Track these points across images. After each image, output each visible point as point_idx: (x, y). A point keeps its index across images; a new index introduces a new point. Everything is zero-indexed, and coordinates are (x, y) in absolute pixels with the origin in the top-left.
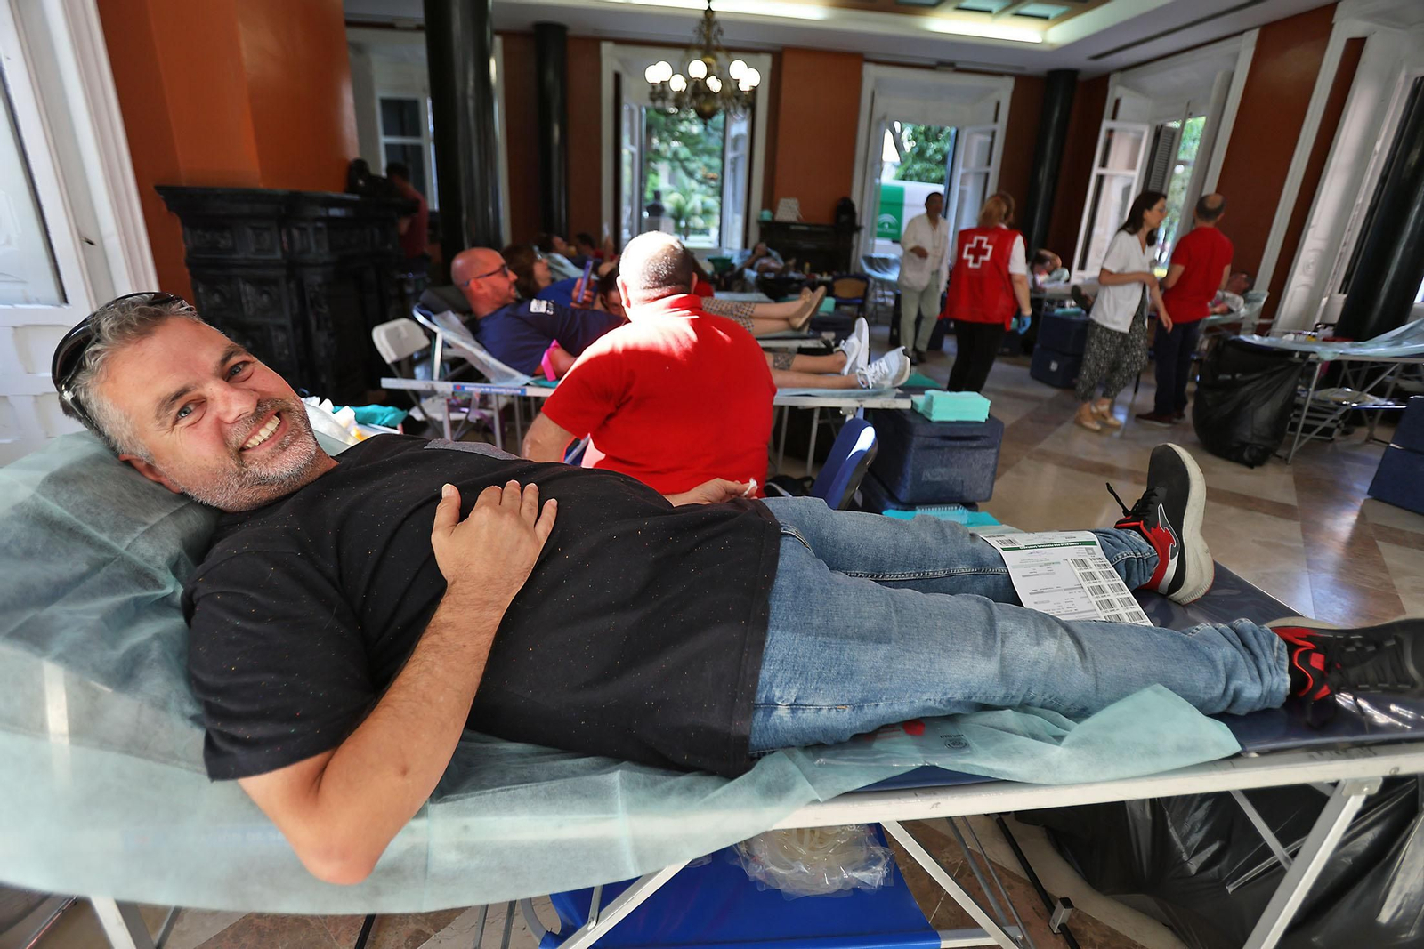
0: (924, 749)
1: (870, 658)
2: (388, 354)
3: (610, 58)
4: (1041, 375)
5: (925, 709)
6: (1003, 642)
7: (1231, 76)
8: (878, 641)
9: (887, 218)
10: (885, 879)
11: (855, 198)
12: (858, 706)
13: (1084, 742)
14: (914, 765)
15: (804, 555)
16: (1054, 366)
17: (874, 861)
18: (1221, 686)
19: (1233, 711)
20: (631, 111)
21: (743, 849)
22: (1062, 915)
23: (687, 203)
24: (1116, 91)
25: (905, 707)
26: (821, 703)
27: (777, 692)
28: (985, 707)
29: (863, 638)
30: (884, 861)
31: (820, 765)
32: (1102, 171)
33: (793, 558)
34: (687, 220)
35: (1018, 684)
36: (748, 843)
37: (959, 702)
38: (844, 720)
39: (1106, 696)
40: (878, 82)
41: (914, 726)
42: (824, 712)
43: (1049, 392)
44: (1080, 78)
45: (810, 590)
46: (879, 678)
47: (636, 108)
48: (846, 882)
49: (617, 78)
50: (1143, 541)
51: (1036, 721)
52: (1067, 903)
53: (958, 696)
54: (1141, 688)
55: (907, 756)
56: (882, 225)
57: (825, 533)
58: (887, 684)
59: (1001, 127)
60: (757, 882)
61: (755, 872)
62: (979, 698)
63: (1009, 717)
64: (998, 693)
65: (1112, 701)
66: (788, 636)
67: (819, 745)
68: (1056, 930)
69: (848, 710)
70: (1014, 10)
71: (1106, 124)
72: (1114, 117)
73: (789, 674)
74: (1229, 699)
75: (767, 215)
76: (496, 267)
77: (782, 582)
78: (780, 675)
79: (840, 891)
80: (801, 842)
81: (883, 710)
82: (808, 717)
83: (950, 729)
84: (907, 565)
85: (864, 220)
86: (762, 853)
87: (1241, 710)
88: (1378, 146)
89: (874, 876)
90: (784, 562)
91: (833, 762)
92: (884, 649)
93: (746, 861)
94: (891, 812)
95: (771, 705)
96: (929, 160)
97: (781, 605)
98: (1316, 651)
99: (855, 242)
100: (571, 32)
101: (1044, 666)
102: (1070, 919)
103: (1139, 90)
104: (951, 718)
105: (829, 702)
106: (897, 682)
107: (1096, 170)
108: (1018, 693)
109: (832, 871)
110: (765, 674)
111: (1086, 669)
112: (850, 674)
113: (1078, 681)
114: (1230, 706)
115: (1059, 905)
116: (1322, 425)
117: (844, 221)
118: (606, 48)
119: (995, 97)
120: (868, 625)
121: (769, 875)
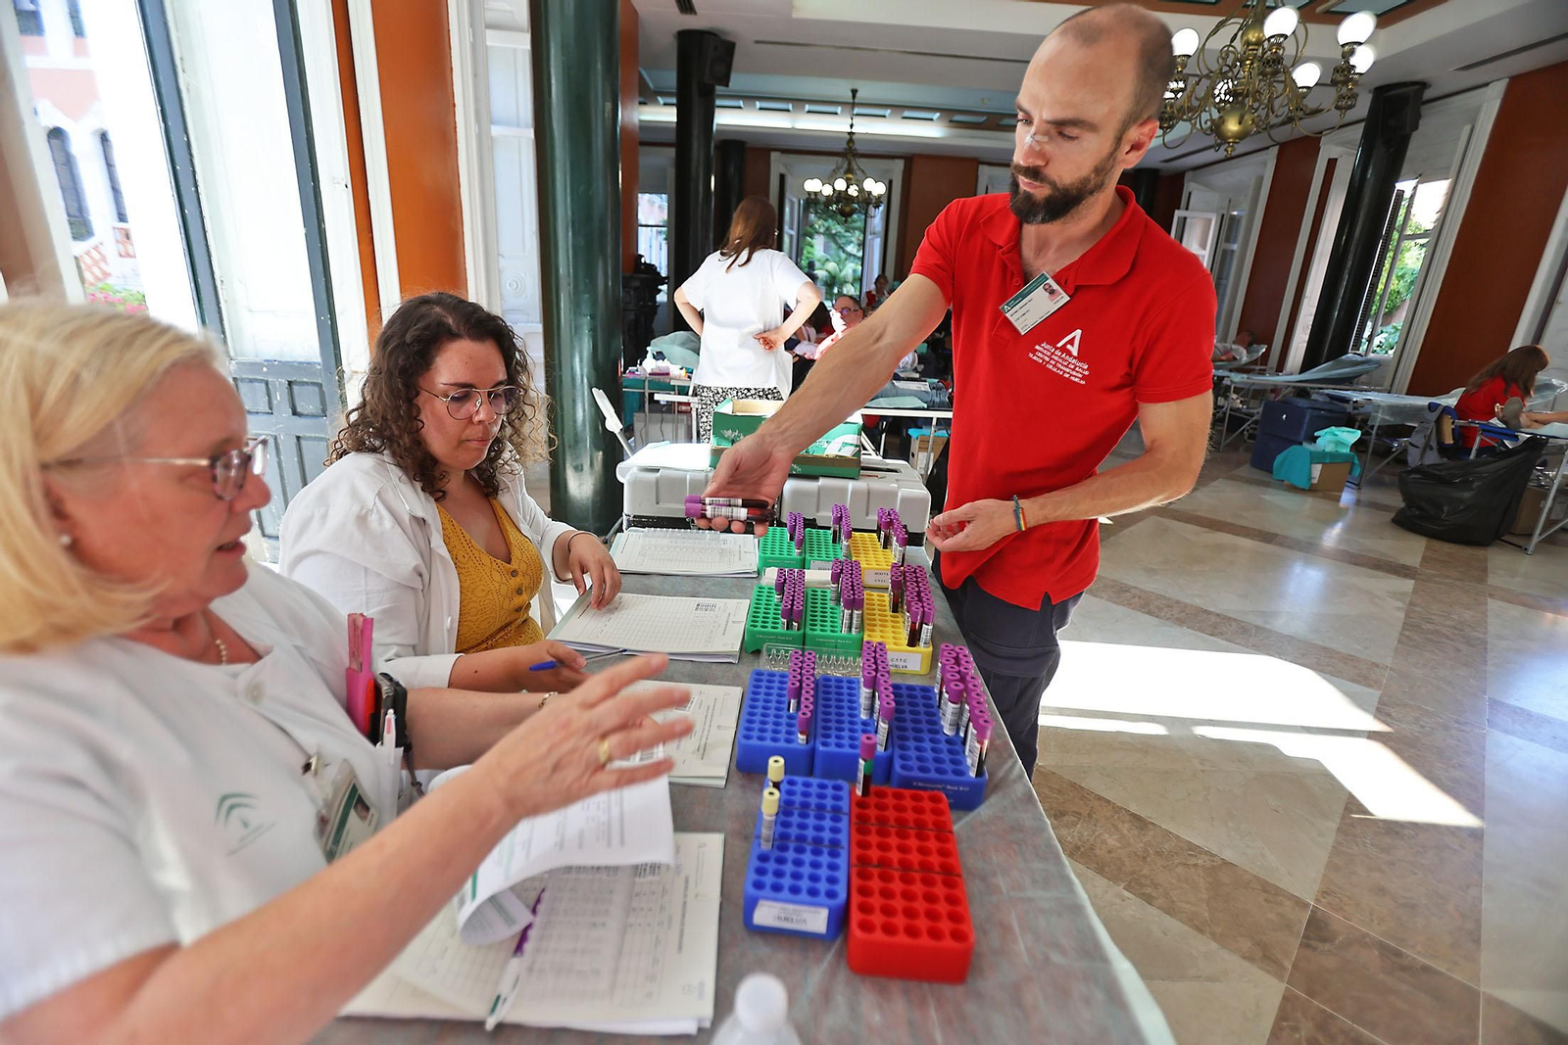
3: (777, 164)
7: (1262, 178)
20: (792, 203)
23: (840, 271)
34: (840, 288)
40: (991, 178)
47: (795, 200)
49: (782, 177)
71: (1180, 212)
72: (1187, 209)
100: (747, 146)
103: (1208, 186)
118: (774, 156)
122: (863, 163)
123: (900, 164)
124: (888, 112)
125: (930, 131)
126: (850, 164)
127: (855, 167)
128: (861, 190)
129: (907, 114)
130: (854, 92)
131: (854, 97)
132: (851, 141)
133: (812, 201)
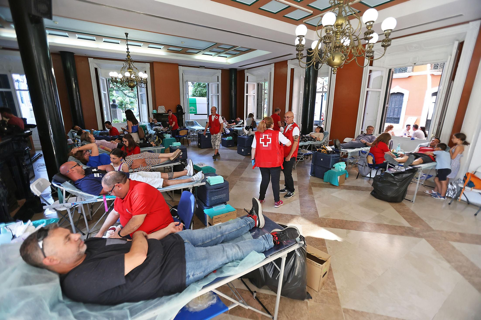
0: (216, 275)
1: (205, 263)
2: (38, 193)
3: (93, 64)
4: (240, 152)
5: (216, 268)
6: (226, 252)
7: (271, 73)
8: (205, 259)
9: (192, 108)
10: (217, 301)
11: (182, 105)
12: (204, 272)
13: (241, 265)
14: (215, 279)
15: (189, 246)
16: (243, 150)
17: (214, 298)
18: (263, 247)
19: (266, 250)
21: (187, 307)
22: (255, 294)
24: (247, 74)
25: (212, 269)
26: (197, 273)
27: (190, 274)
28: (226, 263)
29: (203, 260)
30: (216, 298)
31: (199, 284)
32: (247, 94)
33: (188, 247)
35: (230, 258)
36: (188, 304)
37: (221, 265)
38: (203, 274)
39: (245, 255)
40: (183, 71)
41: (214, 271)
42: (198, 274)
43: (243, 158)
44: (237, 70)
45: (192, 253)
46: (207, 266)
47: (104, 79)
48: (209, 305)
49: (96, 69)
50: (252, 219)
51: (235, 263)
52: (255, 292)
53: (221, 264)
54: (251, 252)
55: (214, 277)
56: (191, 110)
57: (192, 238)
58: (208, 266)
59: (220, 83)
60: (191, 312)
61: (191, 310)
62: (225, 263)
63: (230, 264)
64: (228, 261)
65: (246, 256)
66: (190, 263)
67: (198, 281)
68: (255, 298)
69: (202, 273)
70: (218, 55)
71: (246, 83)
72: (247, 81)
73: (191, 270)
74: (265, 249)
75: (155, 111)
76: (76, 163)
77: (187, 253)
78: (190, 271)
79: (208, 307)
80: (199, 300)
81: (209, 271)
82: (196, 276)
83: (221, 270)
84: (208, 239)
85: (185, 111)
86: (191, 305)
87: (267, 250)
88: (301, 92)
89: (214, 301)
90: (186, 249)
91: (201, 283)
92: (206, 261)
93: (189, 309)
94: (213, 288)
95: (189, 276)
96: (201, 87)
97: (187, 258)
98: (277, 237)
99: (183, 117)
100: (75, 54)
101: (234, 254)
102: (257, 295)
103: (252, 74)
104: (221, 268)
105: (199, 272)
106: (210, 265)
107: (245, 94)
108: (231, 259)
109: (206, 303)
110: (187, 271)
111: (241, 252)
112: (201, 266)
113: (240, 254)
114: (266, 249)
115: (254, 293)
116: (301, 158)
117: (179, 112)
118: (90, 60)
119: (217, 75)
120: (203, 257)
121: (194, 309)
122: (136, 65)
123: (148, 65)
124: (142, 44)
125: (161, 53)
126: (129, 65)
127: (132, 67)
128: (137, 77)
129: (150, 46)
130: (127, 34)
131: (127, 36)
132: (128, 55)
133: (114, 80)
